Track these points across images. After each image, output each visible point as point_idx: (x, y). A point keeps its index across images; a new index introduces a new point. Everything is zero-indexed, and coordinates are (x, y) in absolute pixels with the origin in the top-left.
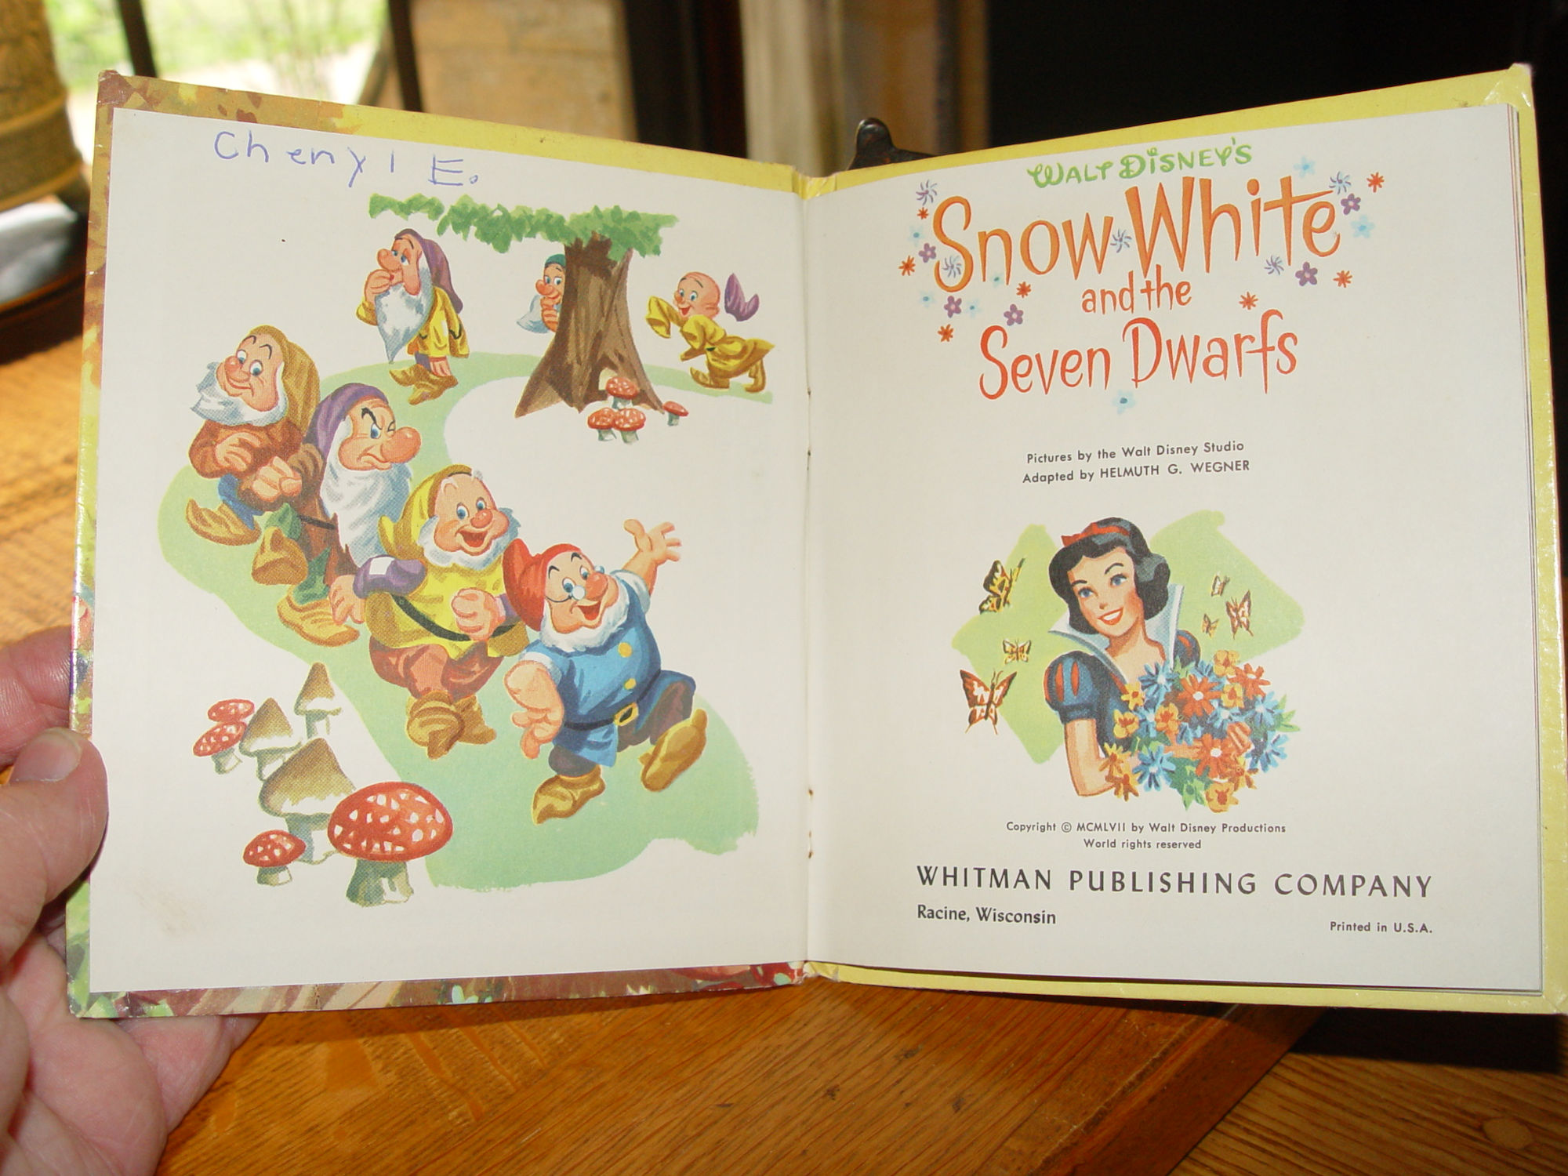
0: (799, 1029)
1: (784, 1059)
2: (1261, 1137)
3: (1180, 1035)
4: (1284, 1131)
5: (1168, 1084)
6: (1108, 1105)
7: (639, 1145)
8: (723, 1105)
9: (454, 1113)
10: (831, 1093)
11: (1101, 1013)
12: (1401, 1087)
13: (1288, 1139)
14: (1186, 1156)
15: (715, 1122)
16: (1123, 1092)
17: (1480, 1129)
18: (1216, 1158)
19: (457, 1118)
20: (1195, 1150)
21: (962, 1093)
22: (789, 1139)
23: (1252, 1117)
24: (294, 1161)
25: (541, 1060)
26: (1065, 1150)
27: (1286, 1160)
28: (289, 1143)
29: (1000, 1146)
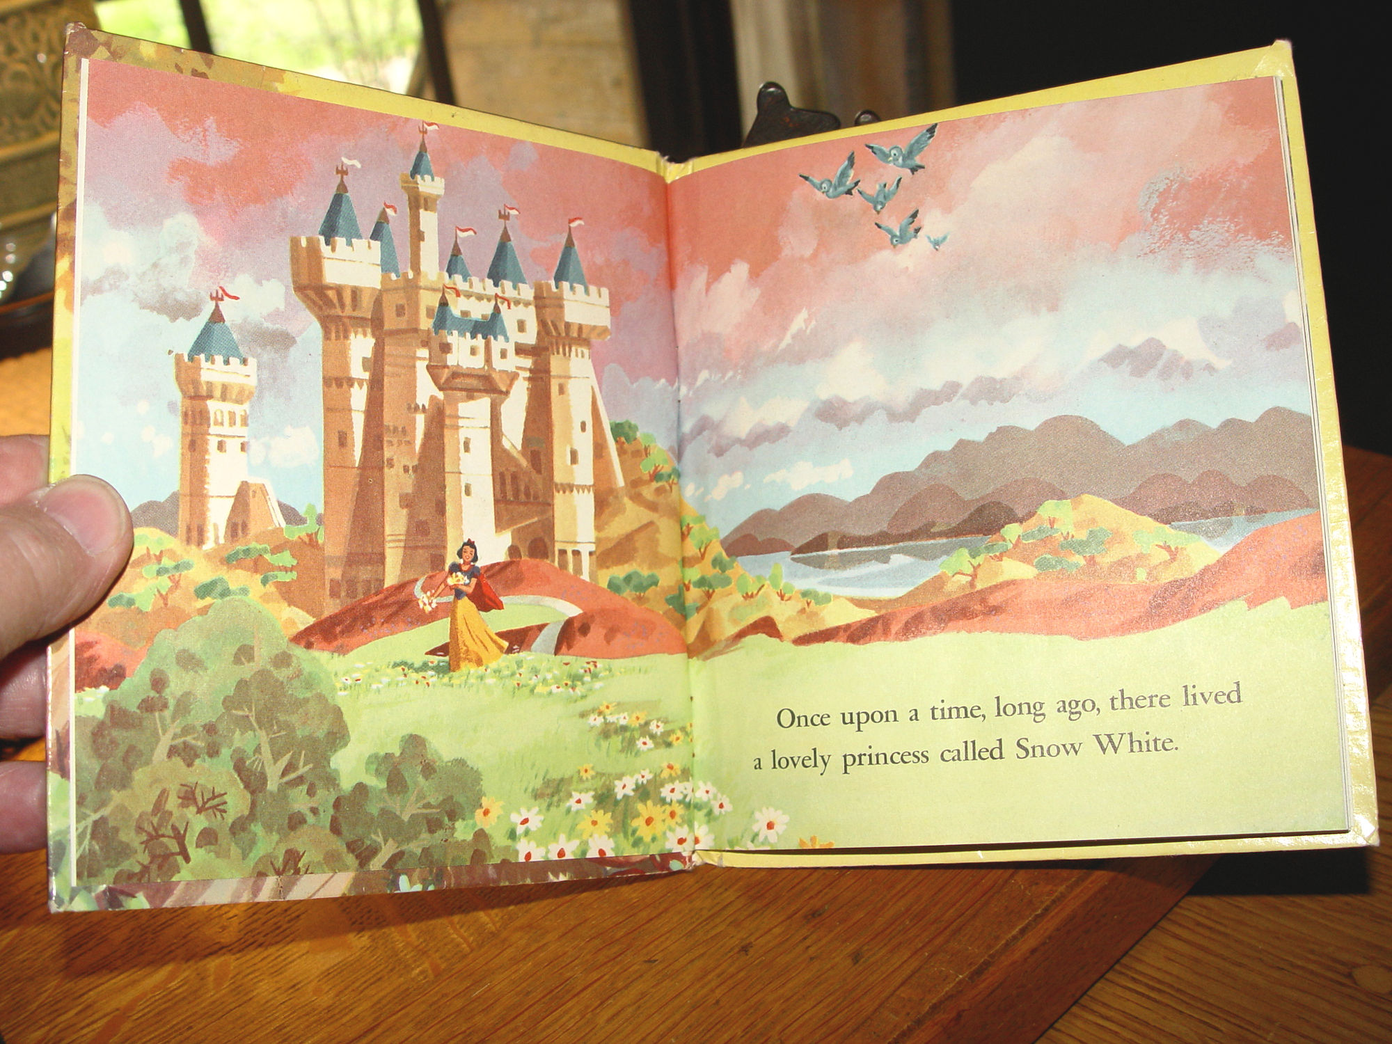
0: (721, 894)
1: (705, 920)
2: (1147, 985)
3: (1061, 893)
4: (1168, 979)
5: (1050, 937)
6: (992, 956)
7: (574, 996)
8: (649, 961)
9: (417, 971)
10: (745, 949)
11: (991, 875)
12: (1278, 938)
13: (1171, 986)
14: (1075, 1003)
15: (641, 976)
16: (1007, 945)
17: (1349, 976)
18: (1104, 1004)
19: (418, 975)
20: (1085, 997)
21: (861, 948)
22: (705, 991)
23: (1140, 967)
24: (277, 1015)
25: (494, 924)
26: (949, 997)
27: (1167, 1005)
28: (273, 999)
29: (892, 995)
